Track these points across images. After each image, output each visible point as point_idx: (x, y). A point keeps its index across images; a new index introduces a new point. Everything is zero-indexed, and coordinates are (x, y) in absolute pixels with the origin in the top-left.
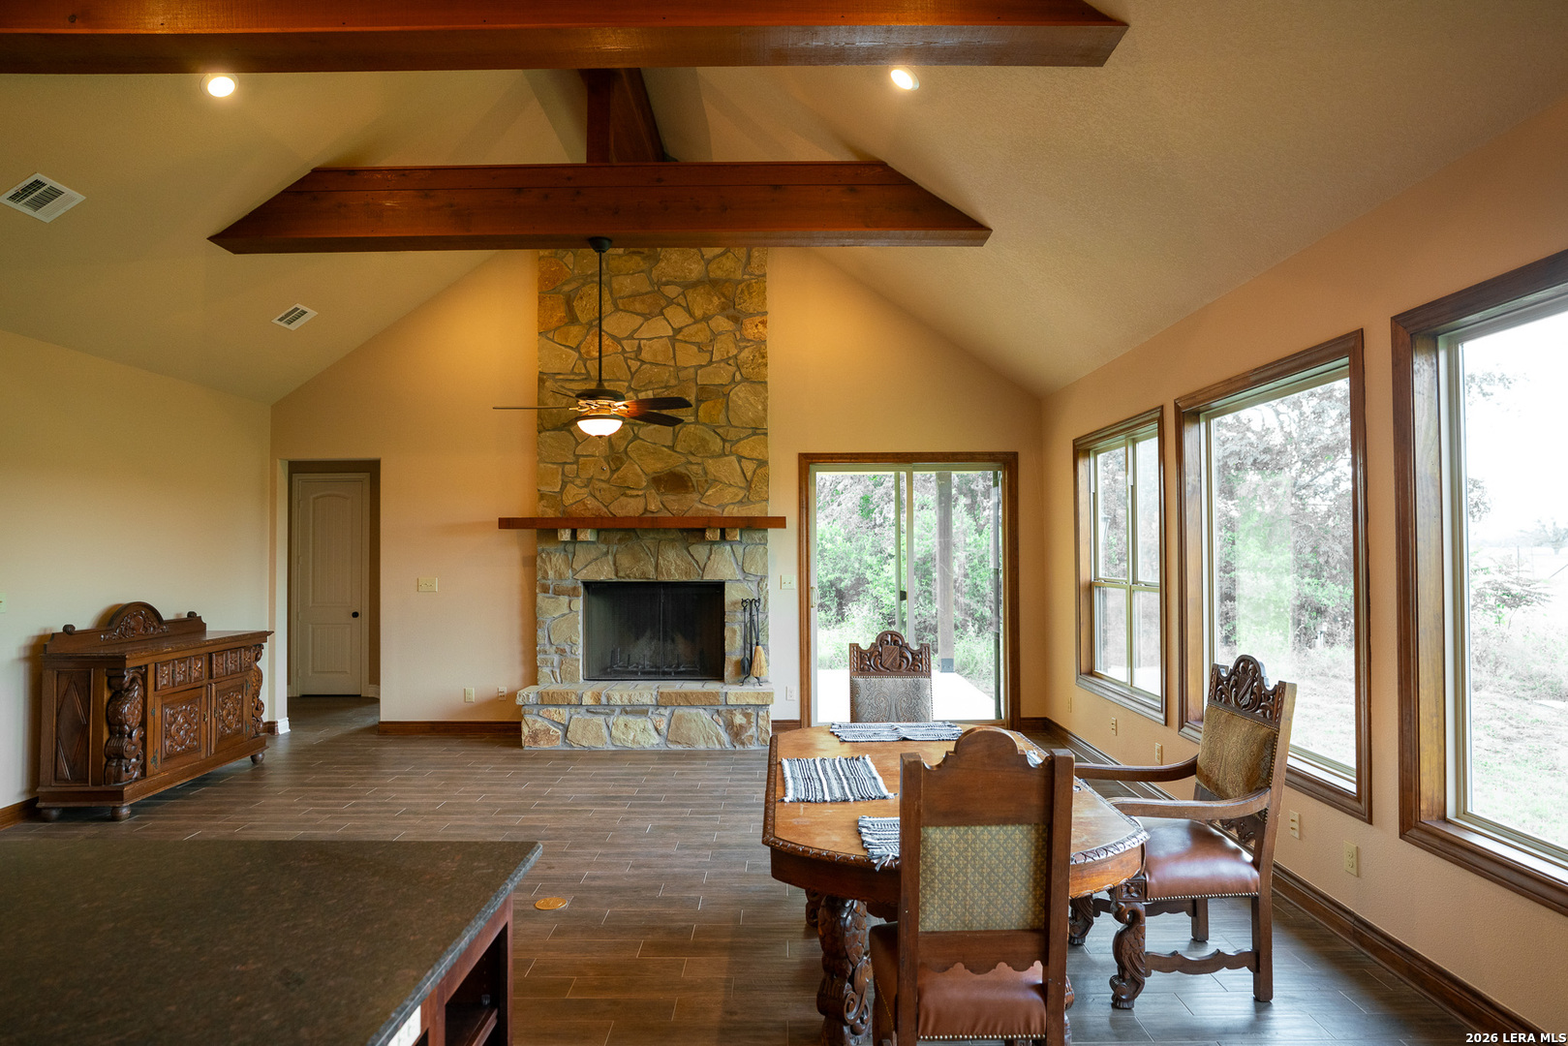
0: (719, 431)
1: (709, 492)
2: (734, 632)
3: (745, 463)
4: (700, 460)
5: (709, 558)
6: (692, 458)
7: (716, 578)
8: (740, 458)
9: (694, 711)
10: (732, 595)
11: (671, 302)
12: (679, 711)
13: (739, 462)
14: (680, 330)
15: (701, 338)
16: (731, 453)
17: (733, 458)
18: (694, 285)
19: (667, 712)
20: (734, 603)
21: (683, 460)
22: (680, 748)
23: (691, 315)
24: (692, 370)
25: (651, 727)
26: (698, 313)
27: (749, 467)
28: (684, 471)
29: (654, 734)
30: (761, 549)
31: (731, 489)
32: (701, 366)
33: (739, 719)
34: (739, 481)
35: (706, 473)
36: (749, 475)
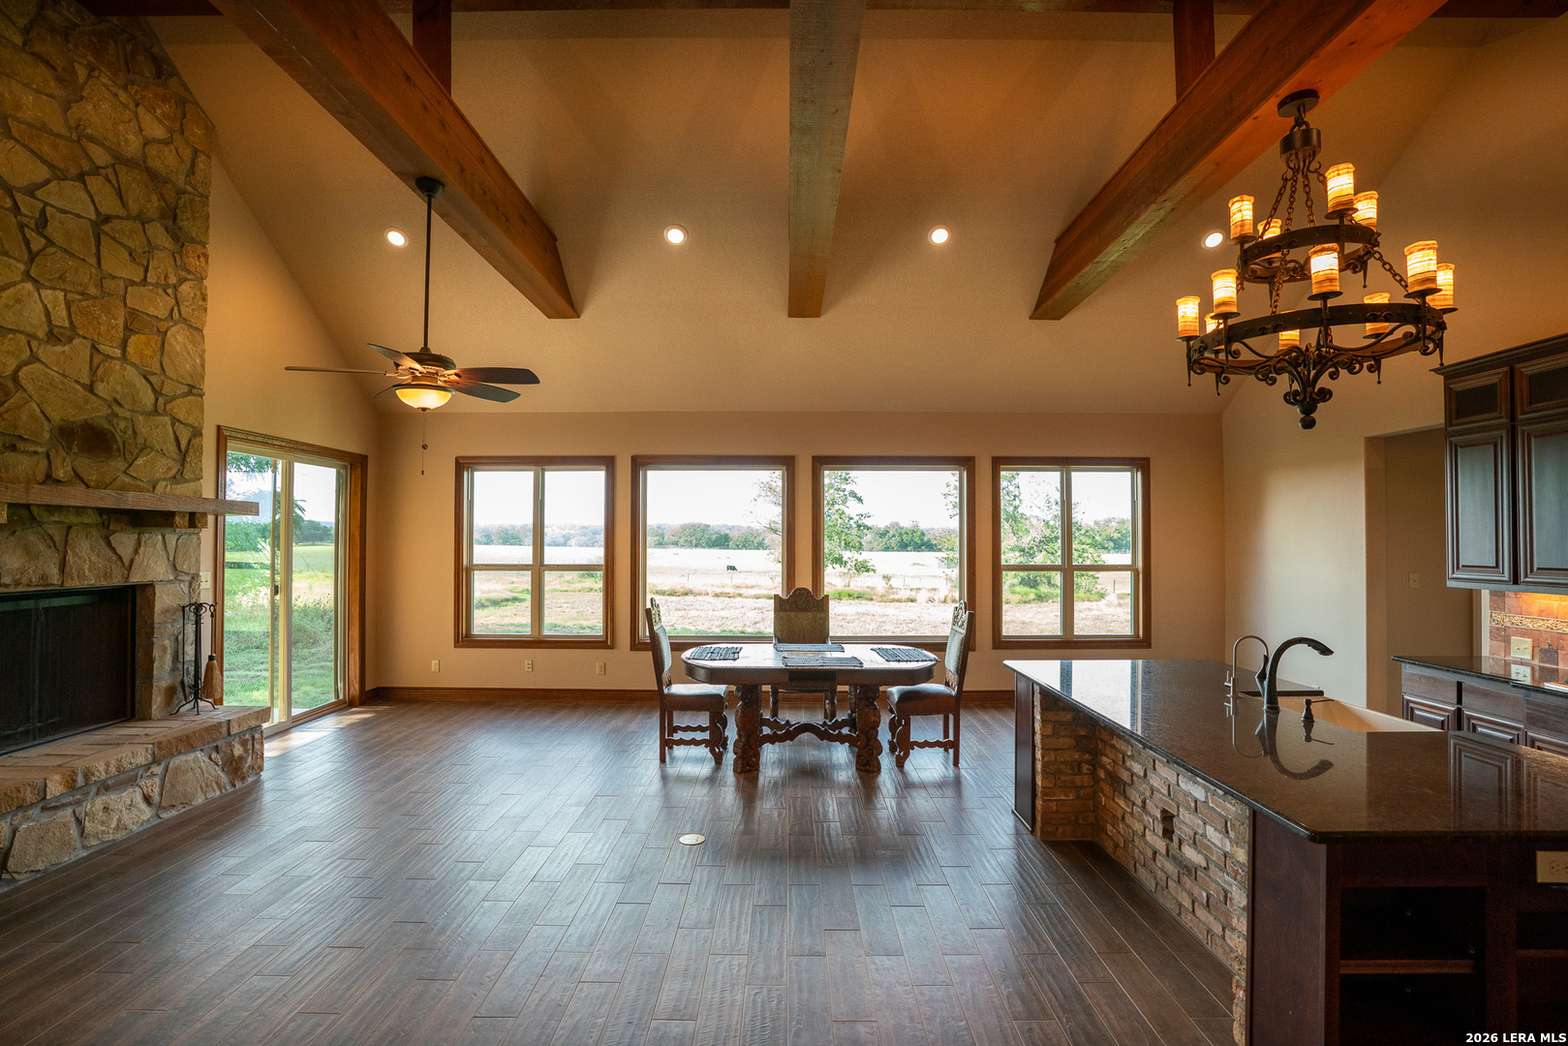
0: (153, 379)
1: (139, 461)
2: (164, 649)
3: (181, 428)
4: (128, 414)
5: (136, 552)
6: (117, 409)
7: (146, 580)
8: (175, 420)
9: (191, 757)
10: (165, 599)
11: (96, 170)
12: (175, 762)
13: (173, 425)
14: (107, 219)
15: (136, 243)
16: (165, 413)
17: (167, 419)
18: (130, 163)
19: (158, 770)
20: (166, 611)
21: (106, 411)
22: (174, 813)
23: (124, 205)
24: (122, 284)
25: (139, 798)
26: (134, 208)
27: (184, 435)
28: (106, 426)
29: (143, 806)
30: (195, 537)
31: (164, 461)
32: (133, 283)
33: (238, 751)
34: (172, 448)
35: (135, 433)
36: (183, 443)
